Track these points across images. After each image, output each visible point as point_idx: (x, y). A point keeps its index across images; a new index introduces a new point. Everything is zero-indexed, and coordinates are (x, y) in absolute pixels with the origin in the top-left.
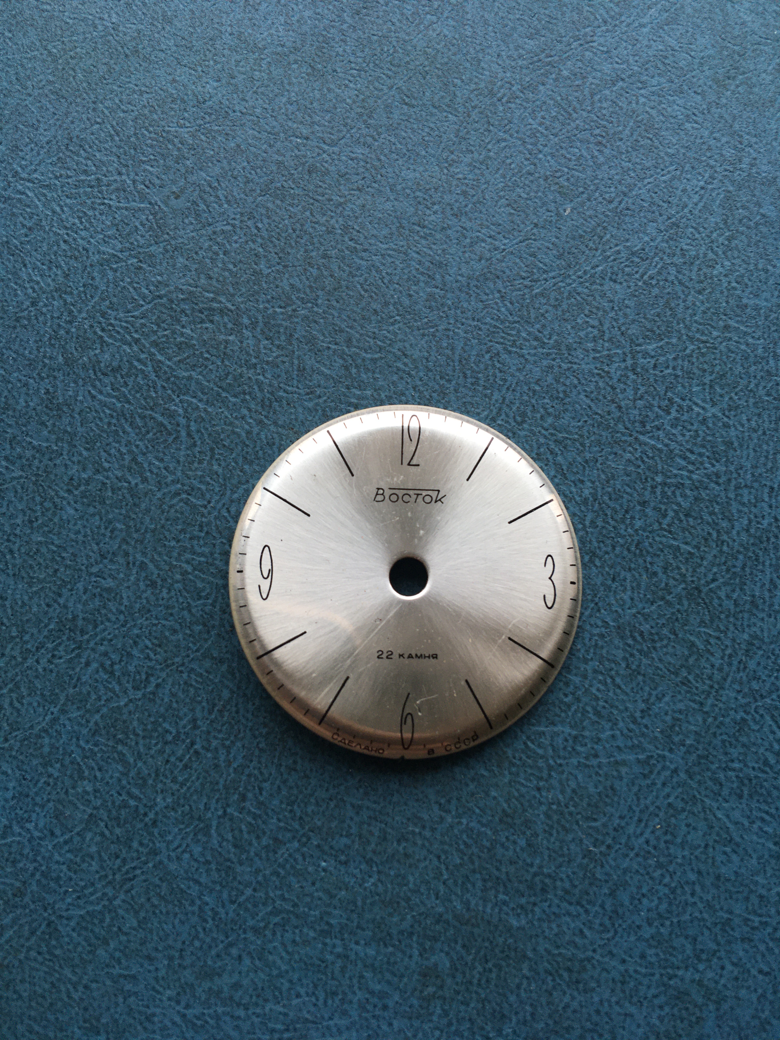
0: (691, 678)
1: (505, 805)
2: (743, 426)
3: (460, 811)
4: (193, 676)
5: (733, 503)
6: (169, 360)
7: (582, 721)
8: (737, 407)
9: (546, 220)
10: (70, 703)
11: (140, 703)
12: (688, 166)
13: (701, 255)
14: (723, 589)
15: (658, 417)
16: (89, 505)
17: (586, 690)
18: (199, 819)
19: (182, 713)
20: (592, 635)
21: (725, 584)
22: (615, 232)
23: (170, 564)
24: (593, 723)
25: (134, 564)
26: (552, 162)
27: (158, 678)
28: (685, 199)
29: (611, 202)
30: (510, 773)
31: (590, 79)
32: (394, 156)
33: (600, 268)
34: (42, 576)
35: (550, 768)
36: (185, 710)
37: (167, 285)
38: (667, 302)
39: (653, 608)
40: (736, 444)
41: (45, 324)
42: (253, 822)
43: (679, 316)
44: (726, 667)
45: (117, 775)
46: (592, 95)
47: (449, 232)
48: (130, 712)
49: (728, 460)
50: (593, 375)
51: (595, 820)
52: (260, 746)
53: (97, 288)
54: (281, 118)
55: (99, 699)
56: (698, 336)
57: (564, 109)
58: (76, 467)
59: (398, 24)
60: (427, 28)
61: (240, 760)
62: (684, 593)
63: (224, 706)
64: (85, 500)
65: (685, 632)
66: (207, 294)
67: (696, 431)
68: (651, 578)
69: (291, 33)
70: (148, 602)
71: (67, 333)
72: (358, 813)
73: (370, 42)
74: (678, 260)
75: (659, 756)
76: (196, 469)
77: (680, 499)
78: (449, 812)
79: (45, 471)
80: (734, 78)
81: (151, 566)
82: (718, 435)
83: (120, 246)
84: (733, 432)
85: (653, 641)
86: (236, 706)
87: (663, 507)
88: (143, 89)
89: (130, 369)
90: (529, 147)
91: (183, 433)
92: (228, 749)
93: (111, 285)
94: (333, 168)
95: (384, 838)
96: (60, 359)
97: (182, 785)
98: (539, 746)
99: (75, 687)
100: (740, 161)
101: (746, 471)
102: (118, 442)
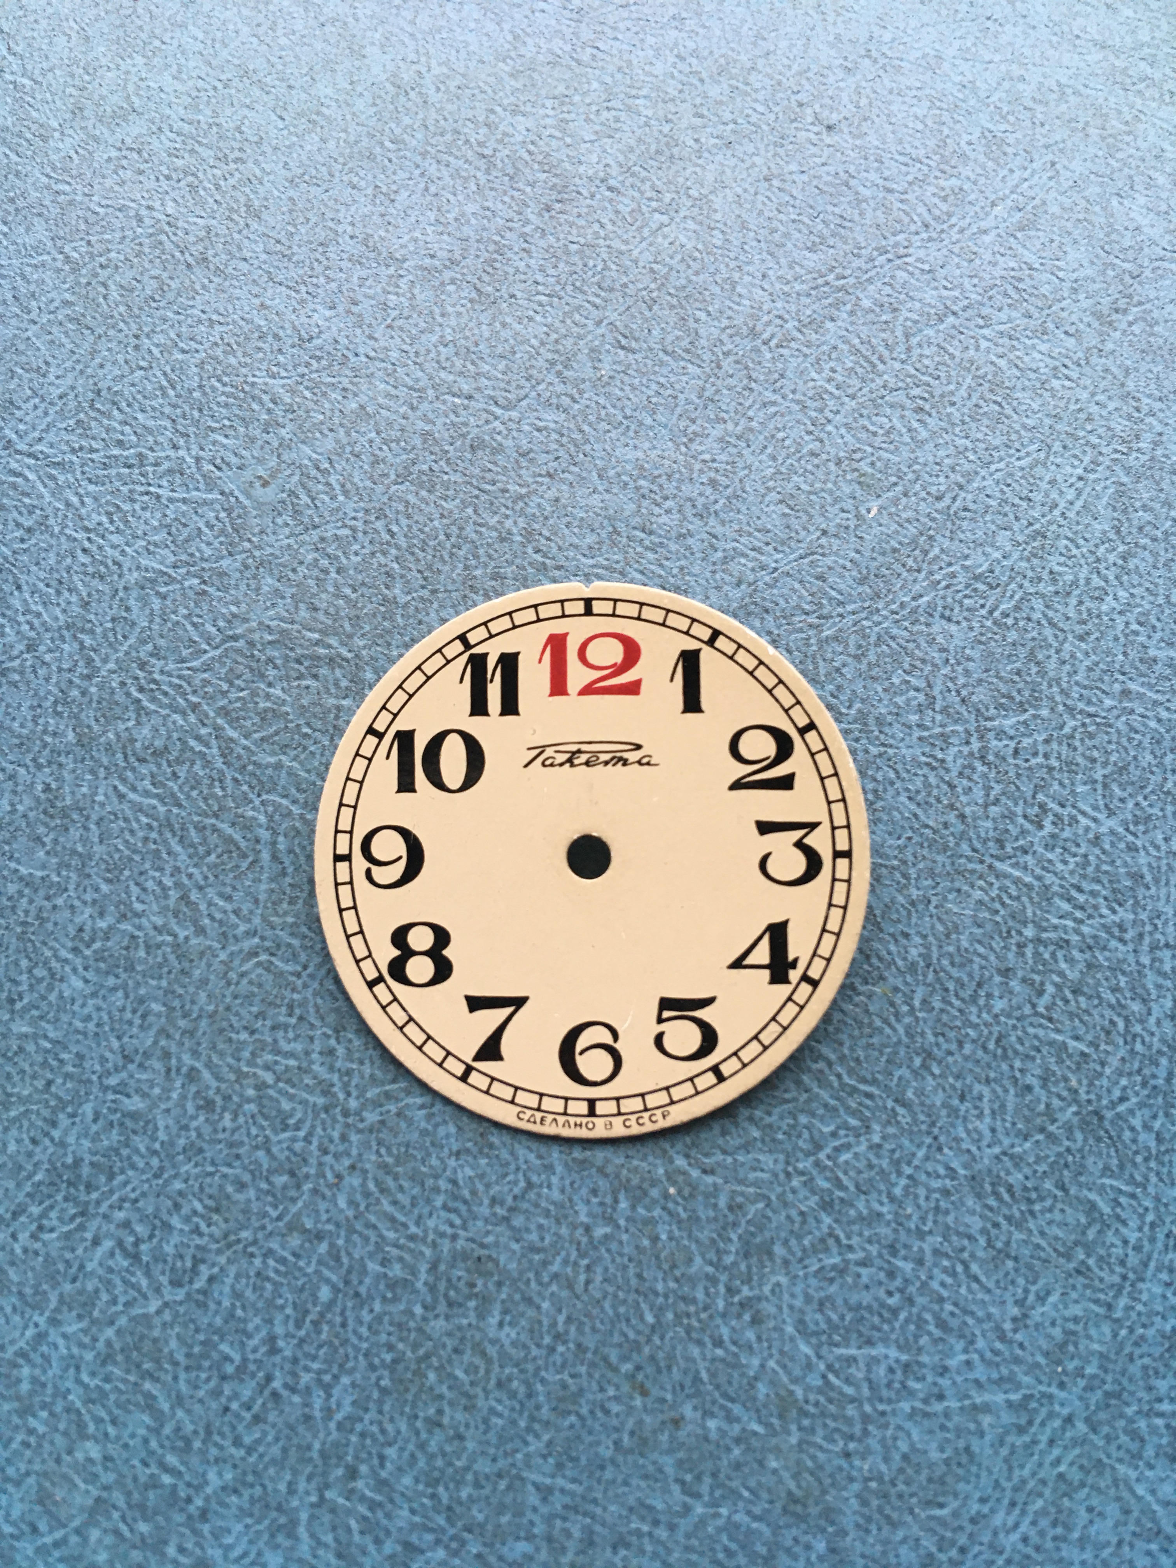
0: (1091, 1262)
1: (792, 1485)
2: (1157, 848)
3: (718, 1493)
4: (271, 1262)
5: (1147, 971)
6: (246, 737)
7: (916, 1337)
8: (1149, 818)
9: (839, 526)
10: (65, 1308)
11: (182, 1310)
12: (1057, 446)
13: (1082, 582)
14: (1138, 1114)
15: (1023, 832)
16: (107, 973)
17: (924, 1284)
18: (279, 1508)
19: (250, 1327)
20: (930, 1190)
21: (1141, 1105)
22: (946, 544)
23: (239, 1073)
24: (936, 1341)
25: (178, 1070)
26: (848, 438)
27: (213, 1265)
28: (1054, 495)
29: (939, 498)
30: (800, 1429)
31: (905, 314)
32: (604, 426)
33: (925, 599)
34: (26, 1093)
35: (866, 1419)
36: (257, 1320)
37: (247, 620)
38: (1032, 652)
39: (1027, 1145)
40: (1148, 878)
41: (47, 680)
42: (369, 1514)
43: (1051, 674)
44: (1146, 1243)
45: (142, 1432)
46: (907, 336)
47: (690, 541)
48: (164, 1324)
49: (1137, 903)
50: (920, 765)
51: (941, 1506)
52: (383, 1383)
53: (134, 624)
54: (430, 366)
55: (114, 1302)
56: (1081, 705)
57: (866, 358)
58: (88, 911)
59: (609, 227)
60: (654, 233)
61: (347, 1409)
62: (1075, 1120)
63: (322, 1315)
64: (102, 965)
65: (1080, 1185)
66: (309, 635)
67: (1085, 856)
68: (1023, 1096)
69: (445, 237)
70: (199, 1135)
71: (84, 693)
72: (545, 1500)
73: (568, 253)
74: (1046, 588)
75: (1043, 1395)
76: (286, 913)
77: (1063, 965)
78: (697, 1496)
79: (38, 917)
80: (1125, 311)
81: (206, 1074)
82: (1118, 863)
83: (173, 559)
84: (1143, 859)
85: (1030, 1201)
86: (343, 1313)
87: (1037, 978)
88: (215, 317)
89: (182, 751)
90: (814, 414)
91: (265, 856)
92: (327, 1389)
93: (157, 620)
94: (510, 443)
95: (589, 1542)
96: (71, 736)
97: (250, 1450)
98: (848, 1381)
99: (74, 1280)
100: (1137, 437)
101: (1166, 923)
102: (161, 869)
